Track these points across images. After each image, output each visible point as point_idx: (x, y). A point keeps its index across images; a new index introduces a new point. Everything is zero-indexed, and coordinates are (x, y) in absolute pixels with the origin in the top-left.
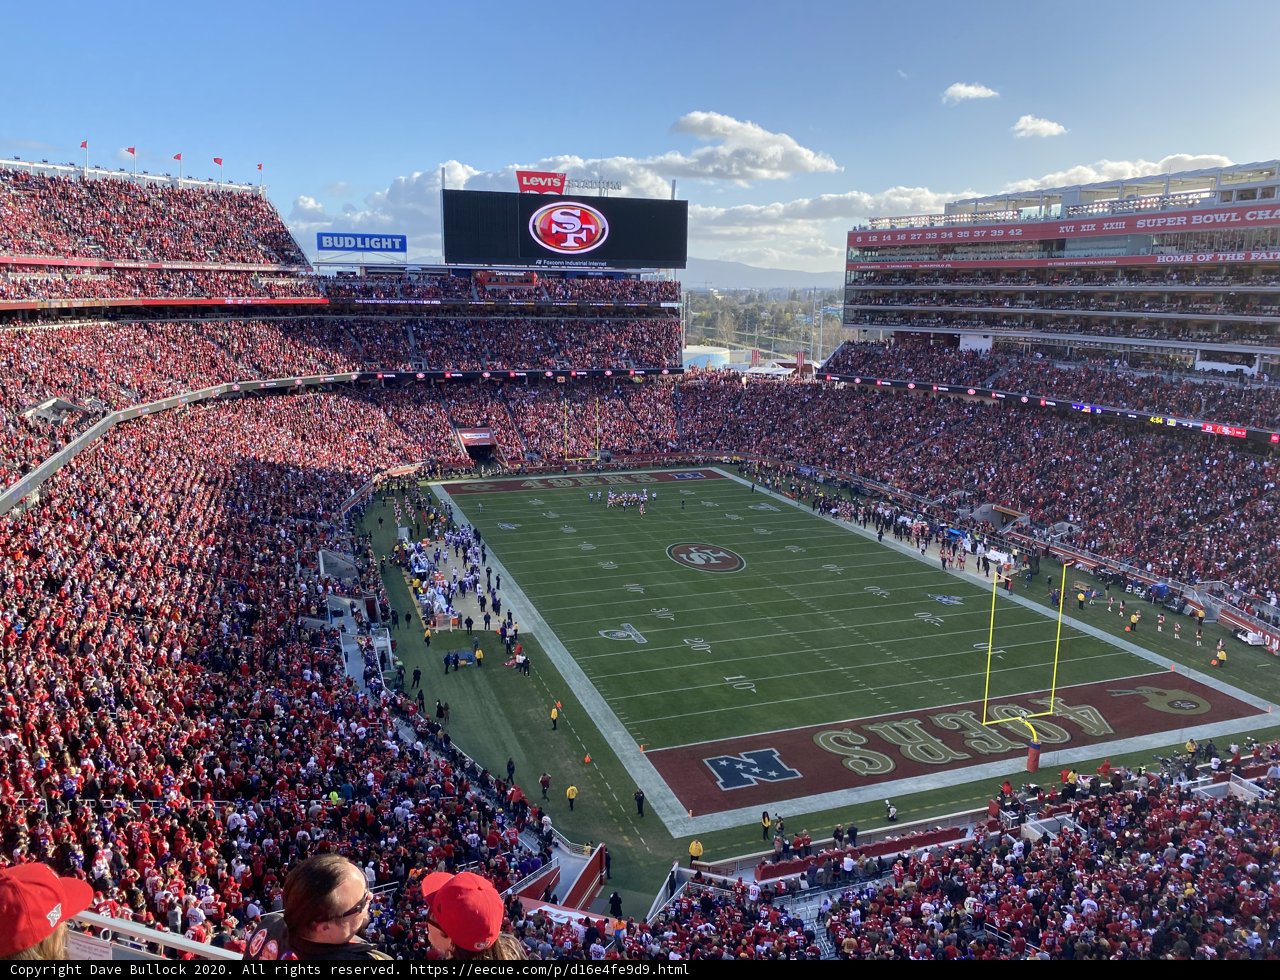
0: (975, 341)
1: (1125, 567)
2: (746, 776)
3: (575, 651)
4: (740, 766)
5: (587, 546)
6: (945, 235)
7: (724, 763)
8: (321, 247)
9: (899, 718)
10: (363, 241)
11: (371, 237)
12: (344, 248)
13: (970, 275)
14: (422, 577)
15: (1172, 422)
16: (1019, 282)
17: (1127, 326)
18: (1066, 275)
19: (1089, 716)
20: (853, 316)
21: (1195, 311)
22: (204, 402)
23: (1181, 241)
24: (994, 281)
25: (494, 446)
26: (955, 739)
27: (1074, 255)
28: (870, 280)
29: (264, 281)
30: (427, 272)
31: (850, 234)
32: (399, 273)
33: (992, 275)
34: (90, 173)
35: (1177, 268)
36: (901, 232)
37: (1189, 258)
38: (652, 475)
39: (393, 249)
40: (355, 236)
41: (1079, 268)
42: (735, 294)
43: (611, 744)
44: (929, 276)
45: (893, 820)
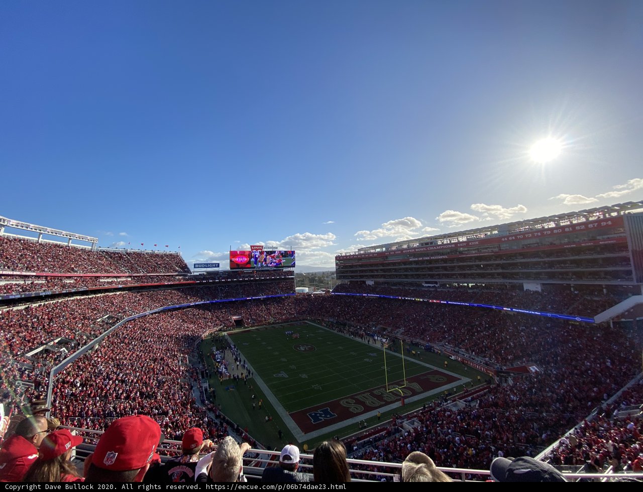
0: (370, 282)
1: (418, 340)
2: (320, 418)
3: (266, 382)
4: (318, 415)
5: (269, 348)
6: (358, 256)
7: (313, 414)
8: (195, 267)
9: (364, 393)
10: (207, 265)
11: (209, 264)
12: (201, 267)
13: (366, 265)
14: (219, 362)
15: (421, 300)
16: (378, 267)
17: (406, 276)
18: (389, 264)
19: (416, 386)
20: (339, 277)
21: (421, 272)
22: (155, 313)
23: (414, 255)
24: (372, 267)
25: (242, 320)
26: (380, 397)
27: (391, 259)
28: (342, 268)
29: (177, 277)
30: (225, 272)
31: (336, 258)
32: (217, 273)
33: (371, 265)
34: (129, 251)
35: (415, 262)
36: (348, 256)
37: (417, 259)
38: (288, 324)
39: (216, 267)
40: (205, 264)
41: (391, 263)
42: (308, 273)
43: (278, 412)
44: (356, 266)
45: (365, 427)
